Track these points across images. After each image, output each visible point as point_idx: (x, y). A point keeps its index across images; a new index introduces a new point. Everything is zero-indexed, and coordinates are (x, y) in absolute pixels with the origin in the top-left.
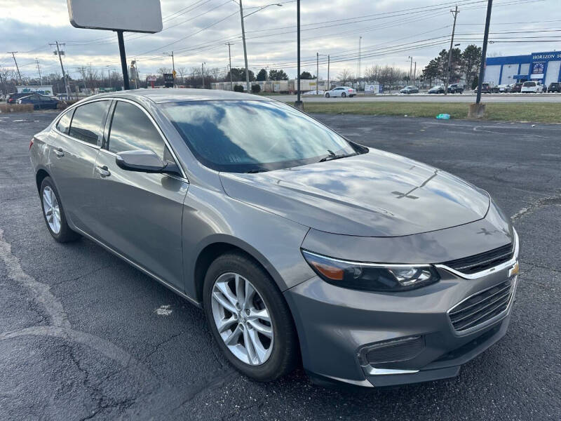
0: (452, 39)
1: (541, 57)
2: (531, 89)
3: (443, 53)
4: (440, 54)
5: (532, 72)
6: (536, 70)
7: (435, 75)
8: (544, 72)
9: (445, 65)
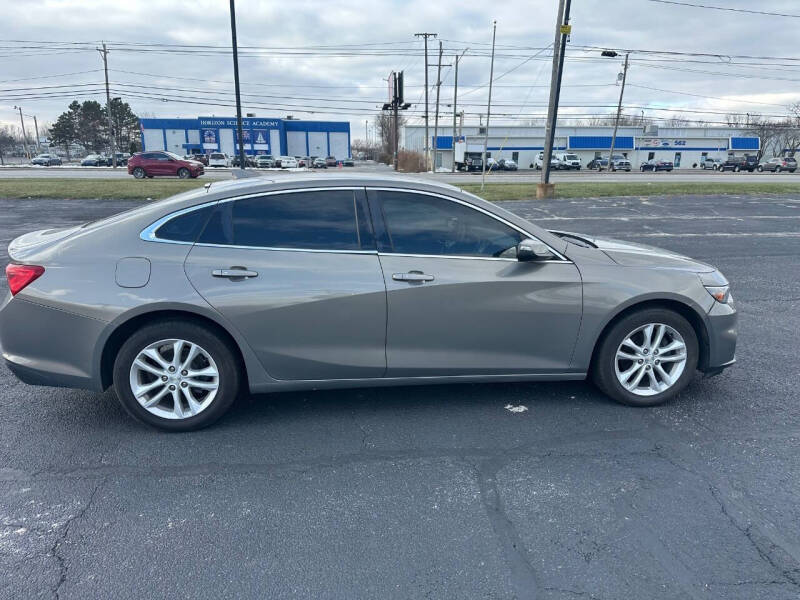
0: (108, 90)
1: (209, 123)
2: (220, 162)
3: (74, 106)
4: (71, 107)
5: (203, 140)
6: (207, 139)
7: (71, 139)
8: (217, 141)
9: (81, 124)
